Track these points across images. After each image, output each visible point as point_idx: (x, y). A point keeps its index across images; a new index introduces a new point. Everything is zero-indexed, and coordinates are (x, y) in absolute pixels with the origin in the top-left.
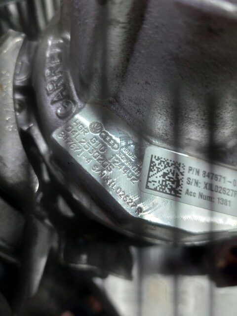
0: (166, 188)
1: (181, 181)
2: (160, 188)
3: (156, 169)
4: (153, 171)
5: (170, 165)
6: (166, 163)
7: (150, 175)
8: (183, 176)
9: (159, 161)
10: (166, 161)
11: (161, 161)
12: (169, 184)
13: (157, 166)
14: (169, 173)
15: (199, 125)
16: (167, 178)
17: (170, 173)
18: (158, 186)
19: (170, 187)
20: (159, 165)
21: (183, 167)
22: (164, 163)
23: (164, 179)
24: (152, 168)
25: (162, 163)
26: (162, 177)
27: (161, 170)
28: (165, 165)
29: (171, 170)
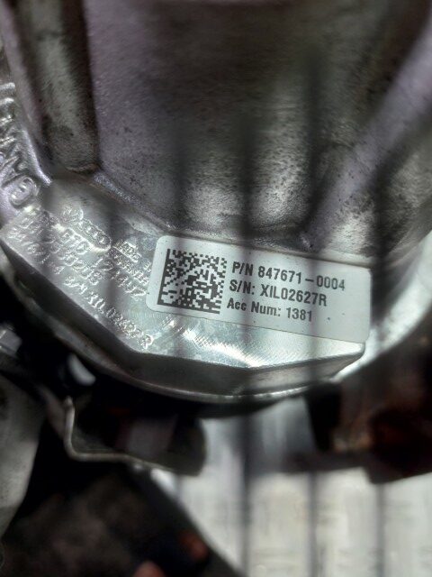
0: (194, 301)
1: (219, 286)
2: (183, 302)
3: (176, 272)
4: (170, 276)
5: (200, 262)
6: (192, 260)
7: (166, 283)
8: (223, 279)
9: (181, 259)
10: (193, 257)
11: (185, 258)
12: (198, 293)
13: (178, 266)
14: (199, 275)
15: (227, 186)
16: (194, 284)
17: (201, 276)
18: (180, 298)
19: (200, 299)
20: (180, 265)
21: (222, 264)
22: (189, 261)
23: (190, 287)
24: (168, 270)
25: (187, 261)
26: (186, 284)
27: (185, 273)
28: (192, 264)
29: (202, 271)
